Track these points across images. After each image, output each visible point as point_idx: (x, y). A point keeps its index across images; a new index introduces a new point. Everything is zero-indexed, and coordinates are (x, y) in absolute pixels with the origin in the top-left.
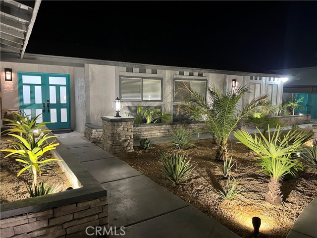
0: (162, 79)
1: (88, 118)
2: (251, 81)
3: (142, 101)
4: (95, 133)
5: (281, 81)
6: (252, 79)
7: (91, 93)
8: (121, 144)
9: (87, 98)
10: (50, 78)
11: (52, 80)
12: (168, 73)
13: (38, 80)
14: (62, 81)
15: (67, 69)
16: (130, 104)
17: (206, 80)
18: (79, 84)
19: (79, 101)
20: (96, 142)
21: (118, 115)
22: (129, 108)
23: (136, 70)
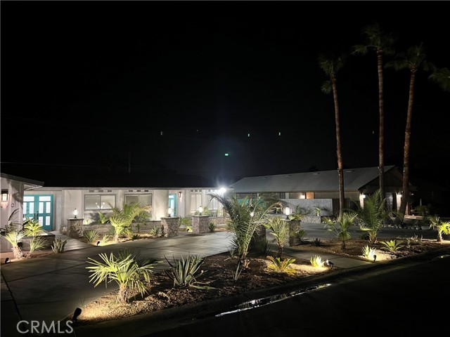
0: (115, 195)
1: (62, 221)
3: (100, 210)
4: (65, 229)
6: (192, 191)
7: (65, 206)
8: (75, 232)
9: (63, 209)
10: (40, 197)
11: (41, 199)
12: (120, 192)
13: (32, 199)
14: (49, 198)
15: (52, 193)
16: (92, 212)
17: (151, 194)
18: (59, 200)
19: (58, 211)
20: (65, 234)
21: (75, 217)
22: (91, 214)
23: (96, 191)
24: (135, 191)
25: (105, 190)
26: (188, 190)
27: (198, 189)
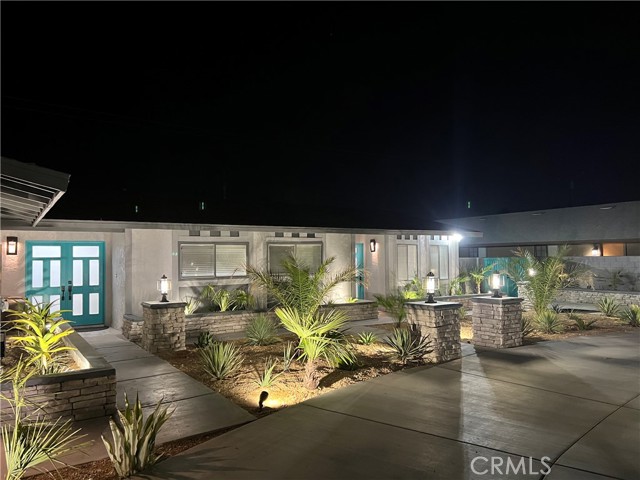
0: (247, 244)
1: (128, 306)
2: (398, 241)
3: (216, 277)
4: (136, 328)
5: (453, 239)
6: (399, 238)
7: (134, 269)
8: (166, 339)
9: (128, 276)
10: (75, 248)
11: (78, 251)
12: (258, 236)
13: (56, 251)
14: (94, 251)
15: (101, 236)
16: (195, 284)
17: (321, 242)
18: (118, 255)
19: (118, 281)
20: (136, 340)
21: (164, 300)
22: (194, 289)
23: (205, 233)
24: (288, 234)
25: (225, 230)
26: (391, 237)
27: (411, 233)
